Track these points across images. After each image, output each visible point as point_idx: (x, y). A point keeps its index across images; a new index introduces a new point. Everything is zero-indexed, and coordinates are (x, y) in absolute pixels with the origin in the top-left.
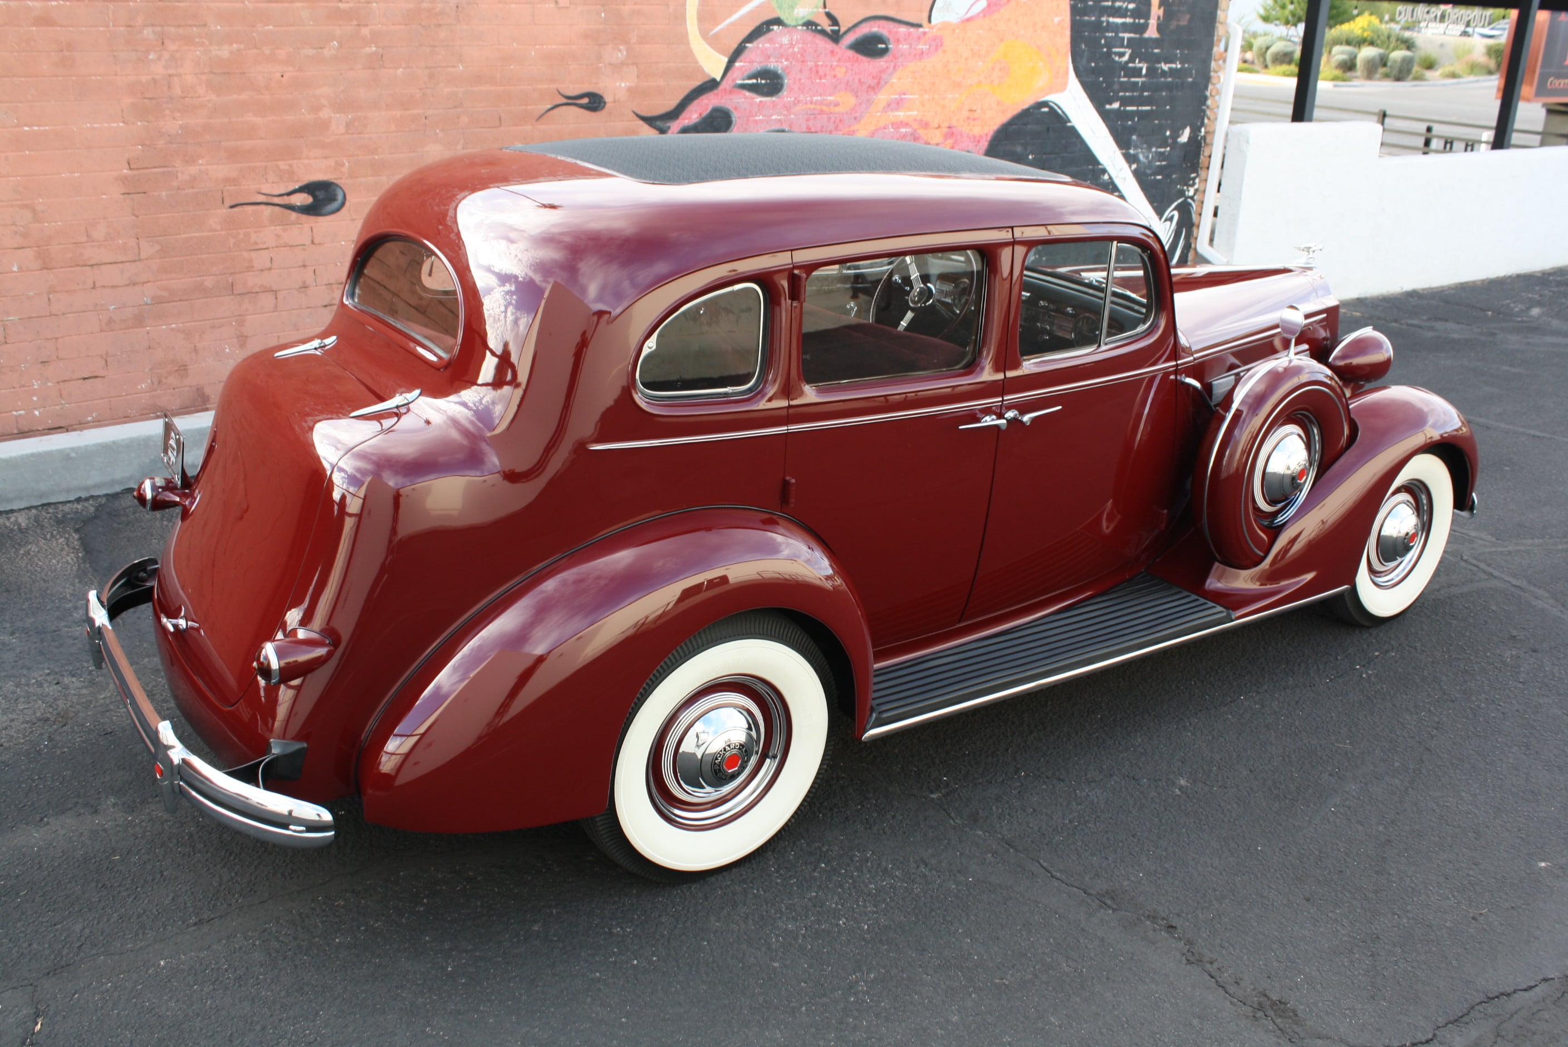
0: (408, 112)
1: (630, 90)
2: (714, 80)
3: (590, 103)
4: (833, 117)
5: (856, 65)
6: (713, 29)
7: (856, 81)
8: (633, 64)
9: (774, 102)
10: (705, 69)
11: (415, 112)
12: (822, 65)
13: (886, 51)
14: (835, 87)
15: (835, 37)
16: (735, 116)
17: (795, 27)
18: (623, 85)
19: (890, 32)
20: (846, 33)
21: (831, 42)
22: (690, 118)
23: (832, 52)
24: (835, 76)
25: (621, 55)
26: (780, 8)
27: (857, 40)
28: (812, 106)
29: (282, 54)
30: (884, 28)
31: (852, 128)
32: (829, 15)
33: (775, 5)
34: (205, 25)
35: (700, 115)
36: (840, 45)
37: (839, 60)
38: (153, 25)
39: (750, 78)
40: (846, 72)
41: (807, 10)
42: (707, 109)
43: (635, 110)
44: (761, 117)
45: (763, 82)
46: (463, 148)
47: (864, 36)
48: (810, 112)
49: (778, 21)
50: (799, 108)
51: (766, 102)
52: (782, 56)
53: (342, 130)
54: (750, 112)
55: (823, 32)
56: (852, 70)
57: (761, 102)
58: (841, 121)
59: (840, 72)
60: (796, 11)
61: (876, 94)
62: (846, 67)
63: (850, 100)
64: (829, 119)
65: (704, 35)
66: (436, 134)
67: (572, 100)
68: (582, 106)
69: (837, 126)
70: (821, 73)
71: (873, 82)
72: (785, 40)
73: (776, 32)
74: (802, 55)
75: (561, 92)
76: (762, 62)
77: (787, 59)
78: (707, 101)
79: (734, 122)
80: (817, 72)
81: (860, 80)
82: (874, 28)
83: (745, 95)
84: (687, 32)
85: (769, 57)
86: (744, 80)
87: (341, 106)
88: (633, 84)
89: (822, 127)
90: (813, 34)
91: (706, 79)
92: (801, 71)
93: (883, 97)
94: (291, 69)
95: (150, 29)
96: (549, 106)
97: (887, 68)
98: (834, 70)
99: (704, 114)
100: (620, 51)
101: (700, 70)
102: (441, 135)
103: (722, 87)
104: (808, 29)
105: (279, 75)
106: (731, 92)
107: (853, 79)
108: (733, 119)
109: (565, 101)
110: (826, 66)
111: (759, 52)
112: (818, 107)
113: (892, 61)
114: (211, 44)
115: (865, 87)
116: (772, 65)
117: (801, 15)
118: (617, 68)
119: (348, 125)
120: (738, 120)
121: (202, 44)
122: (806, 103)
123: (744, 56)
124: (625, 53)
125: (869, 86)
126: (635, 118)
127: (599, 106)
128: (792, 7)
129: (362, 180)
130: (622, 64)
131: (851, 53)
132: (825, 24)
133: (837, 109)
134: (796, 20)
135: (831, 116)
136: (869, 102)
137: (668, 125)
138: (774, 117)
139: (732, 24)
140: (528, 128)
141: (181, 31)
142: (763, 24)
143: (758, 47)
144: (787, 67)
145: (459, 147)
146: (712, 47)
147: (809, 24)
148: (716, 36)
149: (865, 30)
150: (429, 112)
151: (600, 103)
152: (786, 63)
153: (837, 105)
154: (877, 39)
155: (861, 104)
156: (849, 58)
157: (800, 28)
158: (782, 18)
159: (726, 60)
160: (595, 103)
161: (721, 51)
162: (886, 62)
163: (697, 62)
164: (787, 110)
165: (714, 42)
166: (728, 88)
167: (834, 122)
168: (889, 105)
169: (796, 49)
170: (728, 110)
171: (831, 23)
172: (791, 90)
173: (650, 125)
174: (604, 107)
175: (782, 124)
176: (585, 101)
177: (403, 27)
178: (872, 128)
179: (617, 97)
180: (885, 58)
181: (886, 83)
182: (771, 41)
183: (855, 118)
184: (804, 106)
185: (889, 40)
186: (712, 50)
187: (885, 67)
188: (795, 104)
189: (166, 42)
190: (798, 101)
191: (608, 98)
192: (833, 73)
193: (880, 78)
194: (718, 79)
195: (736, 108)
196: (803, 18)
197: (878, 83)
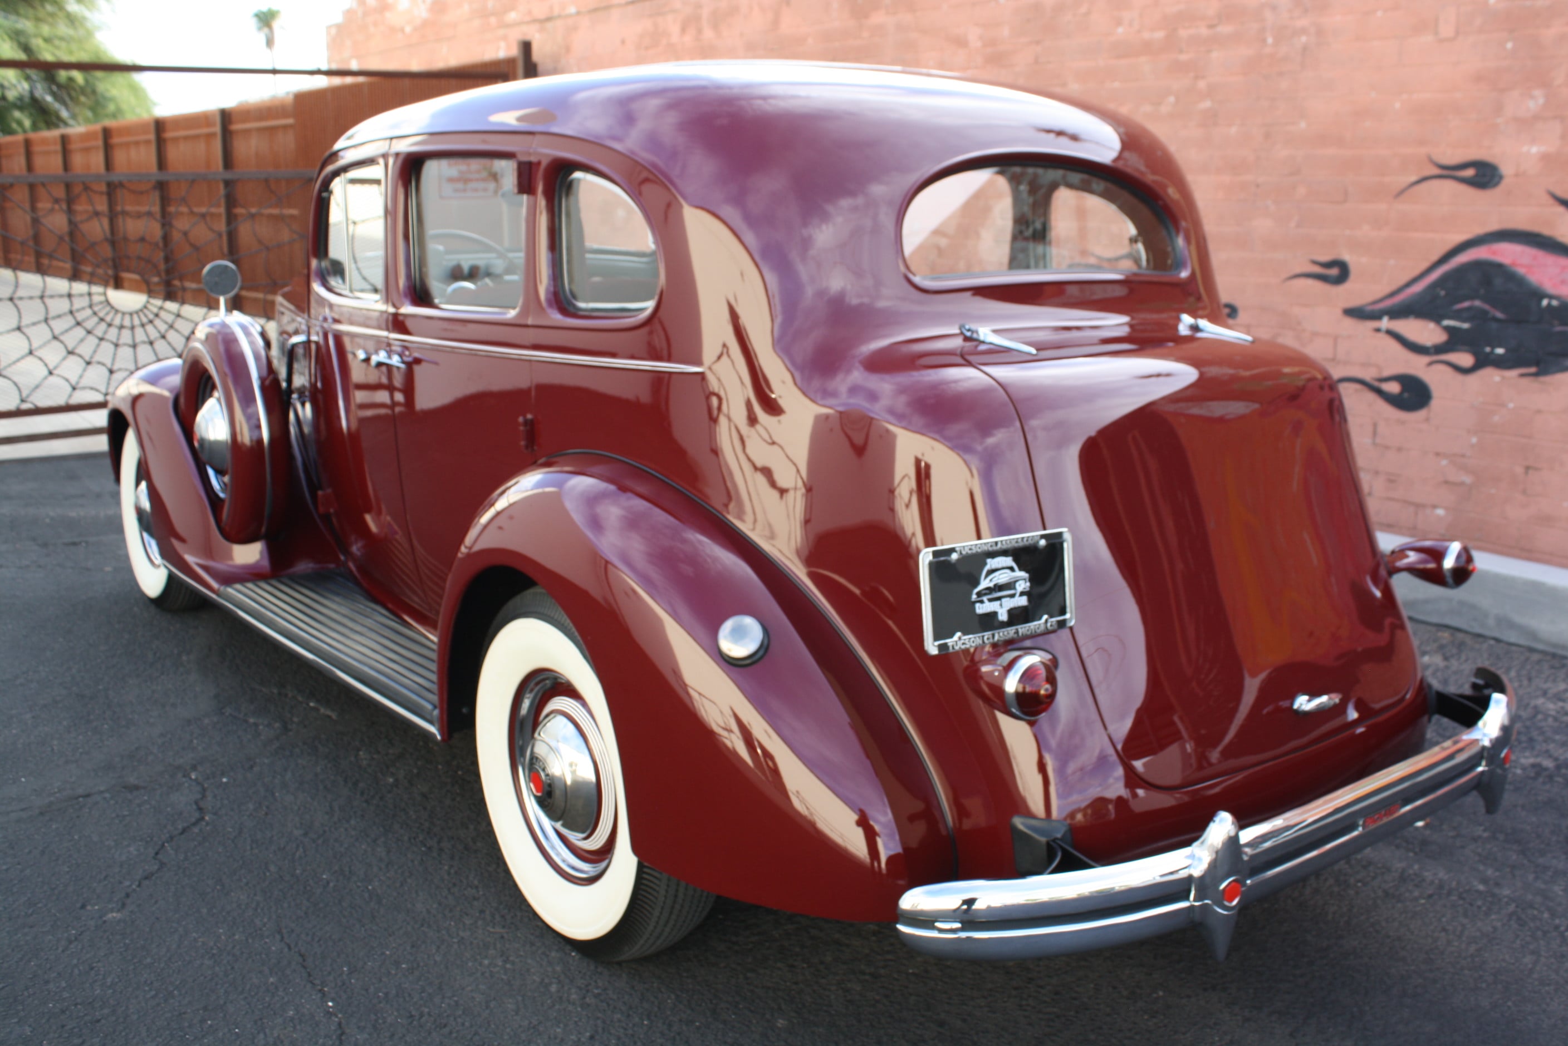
0: (1238, 178)
1: (1546, 158)
3: (1476, 175)
8: (1554, 118)
11: (1247, 178)
18: (1534, 150)
25: (1535, 102)
43: (1549, 188)
46: (1297, 227)
66: (1267, 206)
67: (1449, 172)
68: (1463, 180)
75: (1434, 158)
88: (1553, 150)
96: (1414, 178)
100: (1532, 97)
102: (1272, 208)
109: (1437, 171)
118: (1526, 124)
124: (1541, 101)
126: (1551, 201)
127: (1488, 182)
130: (1536, 118)
140: (1383, 206)
145: (1293, 224)
150: (1261, 180)
151: (1492, 177)
160: (1484, 177)
174: (1498, 183)
176: (1470, 172)
177: (1242, 77)
179: (1521, 169)
191: (1506, 169)
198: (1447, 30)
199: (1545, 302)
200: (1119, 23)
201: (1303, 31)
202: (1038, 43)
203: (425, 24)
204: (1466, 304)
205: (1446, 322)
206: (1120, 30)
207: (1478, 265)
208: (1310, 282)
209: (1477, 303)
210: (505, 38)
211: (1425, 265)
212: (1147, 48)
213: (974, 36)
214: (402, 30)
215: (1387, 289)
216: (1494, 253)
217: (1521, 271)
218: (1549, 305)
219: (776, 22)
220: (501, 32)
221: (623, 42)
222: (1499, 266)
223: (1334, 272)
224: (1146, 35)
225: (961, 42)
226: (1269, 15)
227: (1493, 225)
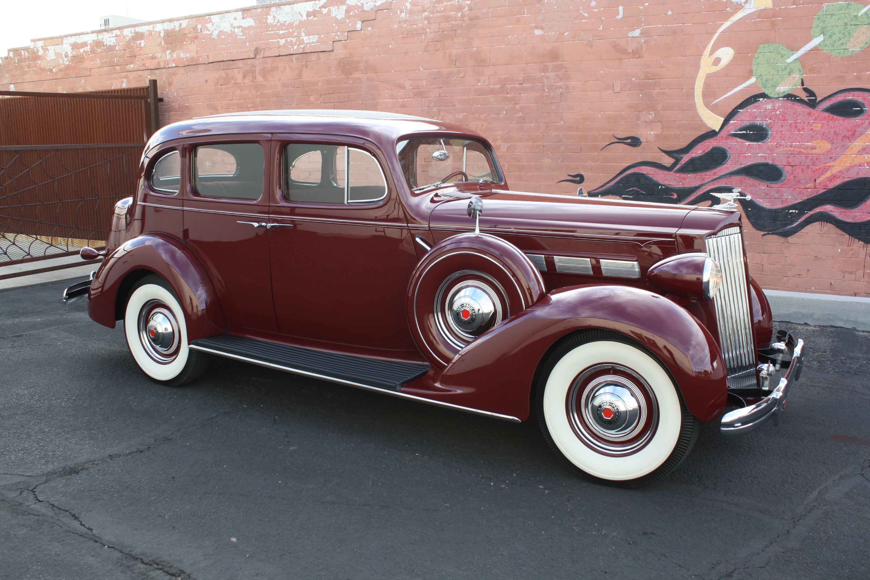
0: (535, 144)
1: (656, 135)
2: (714, 131)
3: (632, 142)
4: (810, 157)
5: (831, 122)
6: (714, 101)
7: (832, 133)
8: (659, 122)
9: (759, 145)
10: (707, 125)
11: (539, 143)
12: (800, 122)
13: (861, 112)
14: (813, 136)
15: (812, 104)
16: (729, 153)
17: (778, 98)
18: (652, 133)
19: (864, 99)
20: (821, 101)
21: (808, 107)
22: (696, 153)
23: (809, 114)
24: (812, 129)
25: (651, 116)
26: (765, 87)
27: (832, 105)
28: (792, 149)
29: (482, 117)
30: (858, 96)
31: (828, 164)
32: (806, 90)
33: (760, 85)
34: (454, 106)
35: (704, 151)
36: (817, 109)
37: (816, 119)
38: (436, 106)
39: (740, 130)
40: (822, 127)
41: (787, 87)
42: (708, 148)
43: (659, 147)
44: (749, 154)
45: (751, 133)
46: (561, 162)
47: (838, 102)
48: (789, 153)
49: (763, 95)
50: (779, 150)
51: (753, 145)
52: (766, 117)
53: (506, 150)
54: (741, 151)
55: (801, 101)
56: (828, 125)
57: (749, 145)
58: (817, 159)
59: (818, 127)
60: (778, 88)
61: (850, 141)
62: (822, 123)
63: (827, 146)
64: (807, 158)
65: (707, 105)
66: (548, 154)
67: (621, 141)
68: (627, 144)
69: (814, 162)
70: (799, 127)
71: (849, 134)
72: (769, 107)
73: (762, 102)
74: (783, 116)
75: (615, 136)
76: (750, 121)
77: (770, 119)
78: (709, 144)
79: (728, 157)
80: (796, 127)
81: (835, 132)
82: (850, 97)
83: (737, 140)
84: (695, 104)
85: (756, 118)
86: (736, 131)
87: (505, 140)
88: (659, 133)
89: (801, 162)
90: (793, 102)
91: (709, 130)
92: (782, 126)
93: (858, 144)
94: (486, 123)
95: (435, 108)
96: (608, 143)
97: (862, 124)
98: (811, 125)
99: (707, 151)
100: (651, 114)
101: (705, 125)
102: (551, 155)
103: (719, 135)
104: (788, 99)
105: (481, 126)
106: (726, 139)
107: (829, 132)
108: (728, 155)
109: (617, 141)
110: (804, 123)
111: (748, 114)
112: (796, 149)
113: (866, 119)
114: (456, 113)
115: (840, 137)
116: (758, 122)
117: (782, 91)
118: (648, 124)
119: (508, 148)
120: (731, 155)
121: (453, 113)
122: (786, 147)
123: (737, 116)
124: (654, 116)
125: (845, 136)
126: (660, 151)
127: (636, 144)
128: (775, 86)
129: (513, 173)
130: (652, 122)
131: (826, 114)
132: (804, 96)
133: (814, 151)
134: (778, 94)
135: (809, 155)
136: (845, 148)
137: (681, 156)
138: (760, 155)
139: (727, 98)
140: (596, 154)
141: (446, 108)
142: (751, 97)
143: (747, 112)
144: (770, 123)
145: (560, 161)
146: (712, 112)
147: (789, 97)
148: (716, 105)
149: (840, 98)
150: (545, 144)
151: (638, 142)
152: (769, 121)
153: (814, 148)
154: (854, 104)
155: (836, 148)
156: (825, 117)
157: (782, 99)
158: (766, 93)
159: (723, 119)
160: (635, 142)
161: (720, 115)
162: (861, 119)
163: (702, 121)
164: (770, 151)
165: (714, 109)
166: (724, 136)
167: (812, 160)
168: (864, 150)
169: (778, 112)
170: (724, 149)
171: (808, 95)
172: (774, 138)
173: (669, 156)
174: (640, 144)
175: (766, 159)
176: (629, 141)
177: (535, 104)
178: (848, 165)
179: (648, 140)
180: (859, 118)
181: (861, 134)
182: (756, 108)
183: (831, 158)
184: (785, 149)
185: (864, 104)
186: (713, 114)
187: (859, 123)
188: (777, 147)
189: (441, 112)
190: (780, 145)
191: (643, 140)
192: (810, 128)
193: (855, 131)
194: (717, 130)
195: (730, 148)
196: (784, 92)
197: (853, 134)
198: (617, 89)
199: (660, 187)
200: (479, 82)
201: (560, 87)
202: (440, 88)
203: (67, 68)
204: (631, 189)
205: (623, 196)
206: (479, 84)
207: (634, 174)
208: (568, 183)
209: (635, 188)
210: (126, 77)
211: (614, 175)
212: (492, 92)
213: (408, 84)
214: (51, 70)
215: (600, 185)
216: (640, 170)
217: (651, 176)
218: (661, 187)
219: (300, 75)
220: (125, 74)
221: (206, 81)
222: (643, 174)
223: (578, 179)
224: (492, 86)
225: (402, 87)
226: (545, 80)
227: (640, 160)
